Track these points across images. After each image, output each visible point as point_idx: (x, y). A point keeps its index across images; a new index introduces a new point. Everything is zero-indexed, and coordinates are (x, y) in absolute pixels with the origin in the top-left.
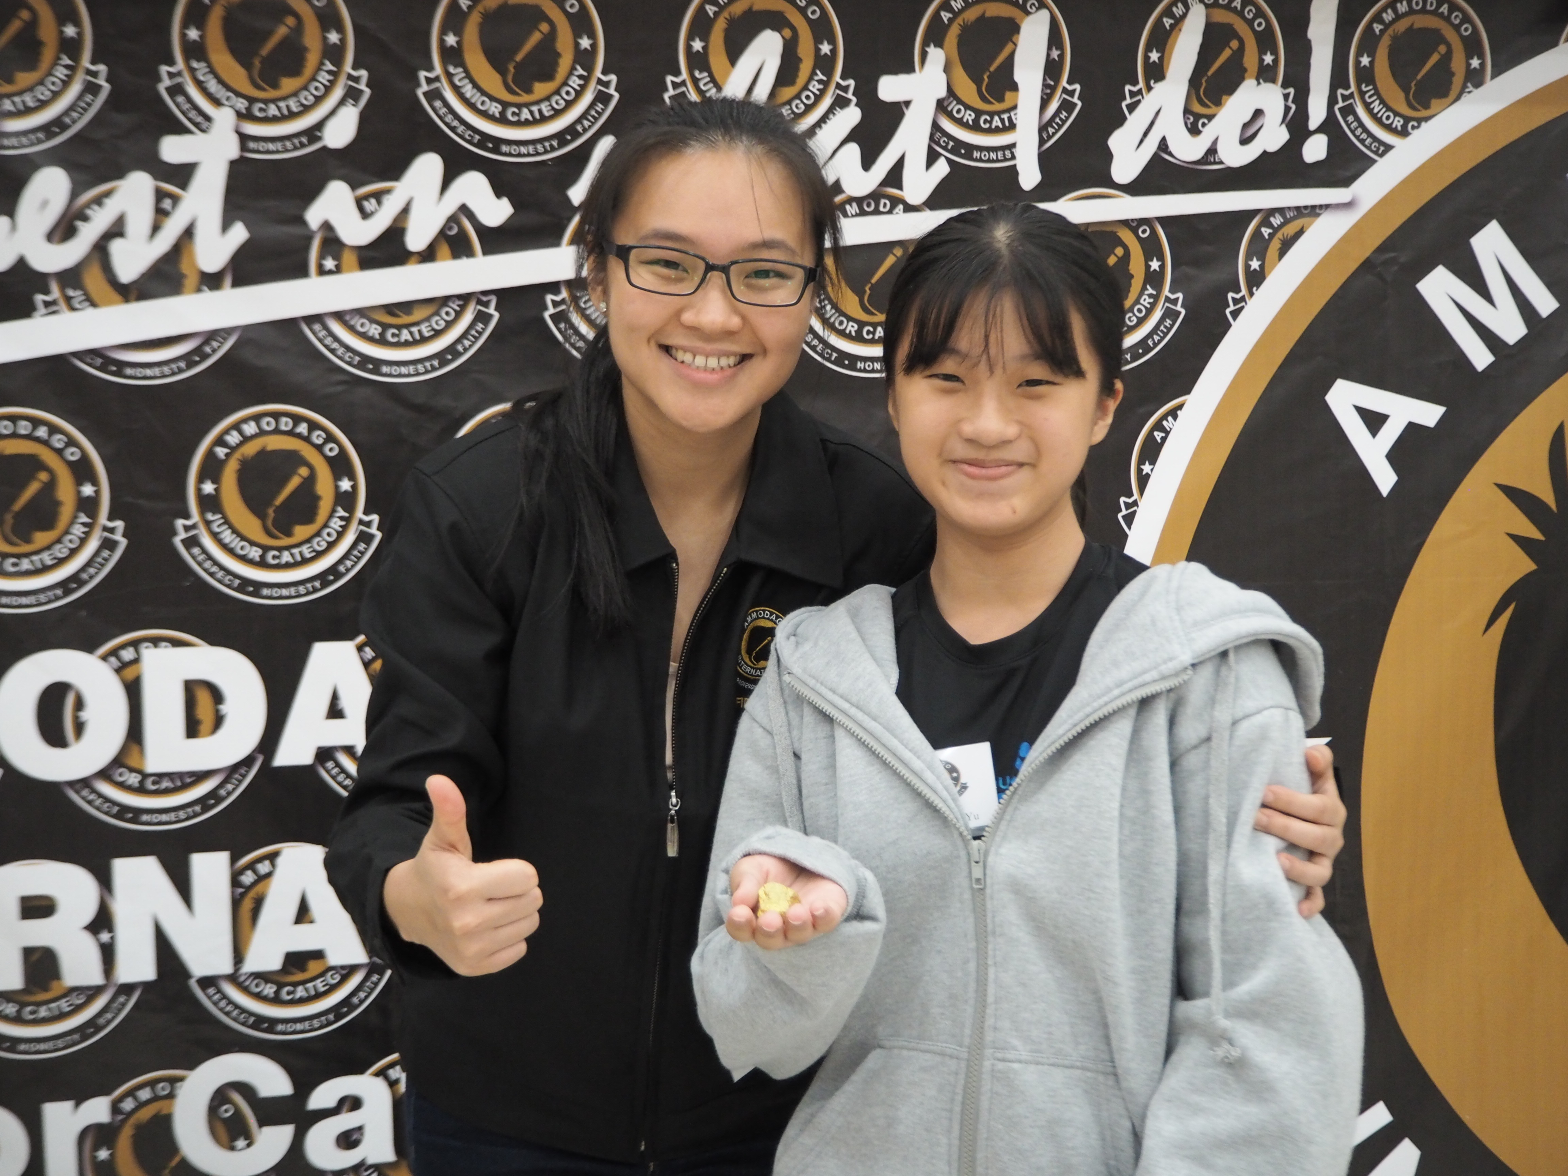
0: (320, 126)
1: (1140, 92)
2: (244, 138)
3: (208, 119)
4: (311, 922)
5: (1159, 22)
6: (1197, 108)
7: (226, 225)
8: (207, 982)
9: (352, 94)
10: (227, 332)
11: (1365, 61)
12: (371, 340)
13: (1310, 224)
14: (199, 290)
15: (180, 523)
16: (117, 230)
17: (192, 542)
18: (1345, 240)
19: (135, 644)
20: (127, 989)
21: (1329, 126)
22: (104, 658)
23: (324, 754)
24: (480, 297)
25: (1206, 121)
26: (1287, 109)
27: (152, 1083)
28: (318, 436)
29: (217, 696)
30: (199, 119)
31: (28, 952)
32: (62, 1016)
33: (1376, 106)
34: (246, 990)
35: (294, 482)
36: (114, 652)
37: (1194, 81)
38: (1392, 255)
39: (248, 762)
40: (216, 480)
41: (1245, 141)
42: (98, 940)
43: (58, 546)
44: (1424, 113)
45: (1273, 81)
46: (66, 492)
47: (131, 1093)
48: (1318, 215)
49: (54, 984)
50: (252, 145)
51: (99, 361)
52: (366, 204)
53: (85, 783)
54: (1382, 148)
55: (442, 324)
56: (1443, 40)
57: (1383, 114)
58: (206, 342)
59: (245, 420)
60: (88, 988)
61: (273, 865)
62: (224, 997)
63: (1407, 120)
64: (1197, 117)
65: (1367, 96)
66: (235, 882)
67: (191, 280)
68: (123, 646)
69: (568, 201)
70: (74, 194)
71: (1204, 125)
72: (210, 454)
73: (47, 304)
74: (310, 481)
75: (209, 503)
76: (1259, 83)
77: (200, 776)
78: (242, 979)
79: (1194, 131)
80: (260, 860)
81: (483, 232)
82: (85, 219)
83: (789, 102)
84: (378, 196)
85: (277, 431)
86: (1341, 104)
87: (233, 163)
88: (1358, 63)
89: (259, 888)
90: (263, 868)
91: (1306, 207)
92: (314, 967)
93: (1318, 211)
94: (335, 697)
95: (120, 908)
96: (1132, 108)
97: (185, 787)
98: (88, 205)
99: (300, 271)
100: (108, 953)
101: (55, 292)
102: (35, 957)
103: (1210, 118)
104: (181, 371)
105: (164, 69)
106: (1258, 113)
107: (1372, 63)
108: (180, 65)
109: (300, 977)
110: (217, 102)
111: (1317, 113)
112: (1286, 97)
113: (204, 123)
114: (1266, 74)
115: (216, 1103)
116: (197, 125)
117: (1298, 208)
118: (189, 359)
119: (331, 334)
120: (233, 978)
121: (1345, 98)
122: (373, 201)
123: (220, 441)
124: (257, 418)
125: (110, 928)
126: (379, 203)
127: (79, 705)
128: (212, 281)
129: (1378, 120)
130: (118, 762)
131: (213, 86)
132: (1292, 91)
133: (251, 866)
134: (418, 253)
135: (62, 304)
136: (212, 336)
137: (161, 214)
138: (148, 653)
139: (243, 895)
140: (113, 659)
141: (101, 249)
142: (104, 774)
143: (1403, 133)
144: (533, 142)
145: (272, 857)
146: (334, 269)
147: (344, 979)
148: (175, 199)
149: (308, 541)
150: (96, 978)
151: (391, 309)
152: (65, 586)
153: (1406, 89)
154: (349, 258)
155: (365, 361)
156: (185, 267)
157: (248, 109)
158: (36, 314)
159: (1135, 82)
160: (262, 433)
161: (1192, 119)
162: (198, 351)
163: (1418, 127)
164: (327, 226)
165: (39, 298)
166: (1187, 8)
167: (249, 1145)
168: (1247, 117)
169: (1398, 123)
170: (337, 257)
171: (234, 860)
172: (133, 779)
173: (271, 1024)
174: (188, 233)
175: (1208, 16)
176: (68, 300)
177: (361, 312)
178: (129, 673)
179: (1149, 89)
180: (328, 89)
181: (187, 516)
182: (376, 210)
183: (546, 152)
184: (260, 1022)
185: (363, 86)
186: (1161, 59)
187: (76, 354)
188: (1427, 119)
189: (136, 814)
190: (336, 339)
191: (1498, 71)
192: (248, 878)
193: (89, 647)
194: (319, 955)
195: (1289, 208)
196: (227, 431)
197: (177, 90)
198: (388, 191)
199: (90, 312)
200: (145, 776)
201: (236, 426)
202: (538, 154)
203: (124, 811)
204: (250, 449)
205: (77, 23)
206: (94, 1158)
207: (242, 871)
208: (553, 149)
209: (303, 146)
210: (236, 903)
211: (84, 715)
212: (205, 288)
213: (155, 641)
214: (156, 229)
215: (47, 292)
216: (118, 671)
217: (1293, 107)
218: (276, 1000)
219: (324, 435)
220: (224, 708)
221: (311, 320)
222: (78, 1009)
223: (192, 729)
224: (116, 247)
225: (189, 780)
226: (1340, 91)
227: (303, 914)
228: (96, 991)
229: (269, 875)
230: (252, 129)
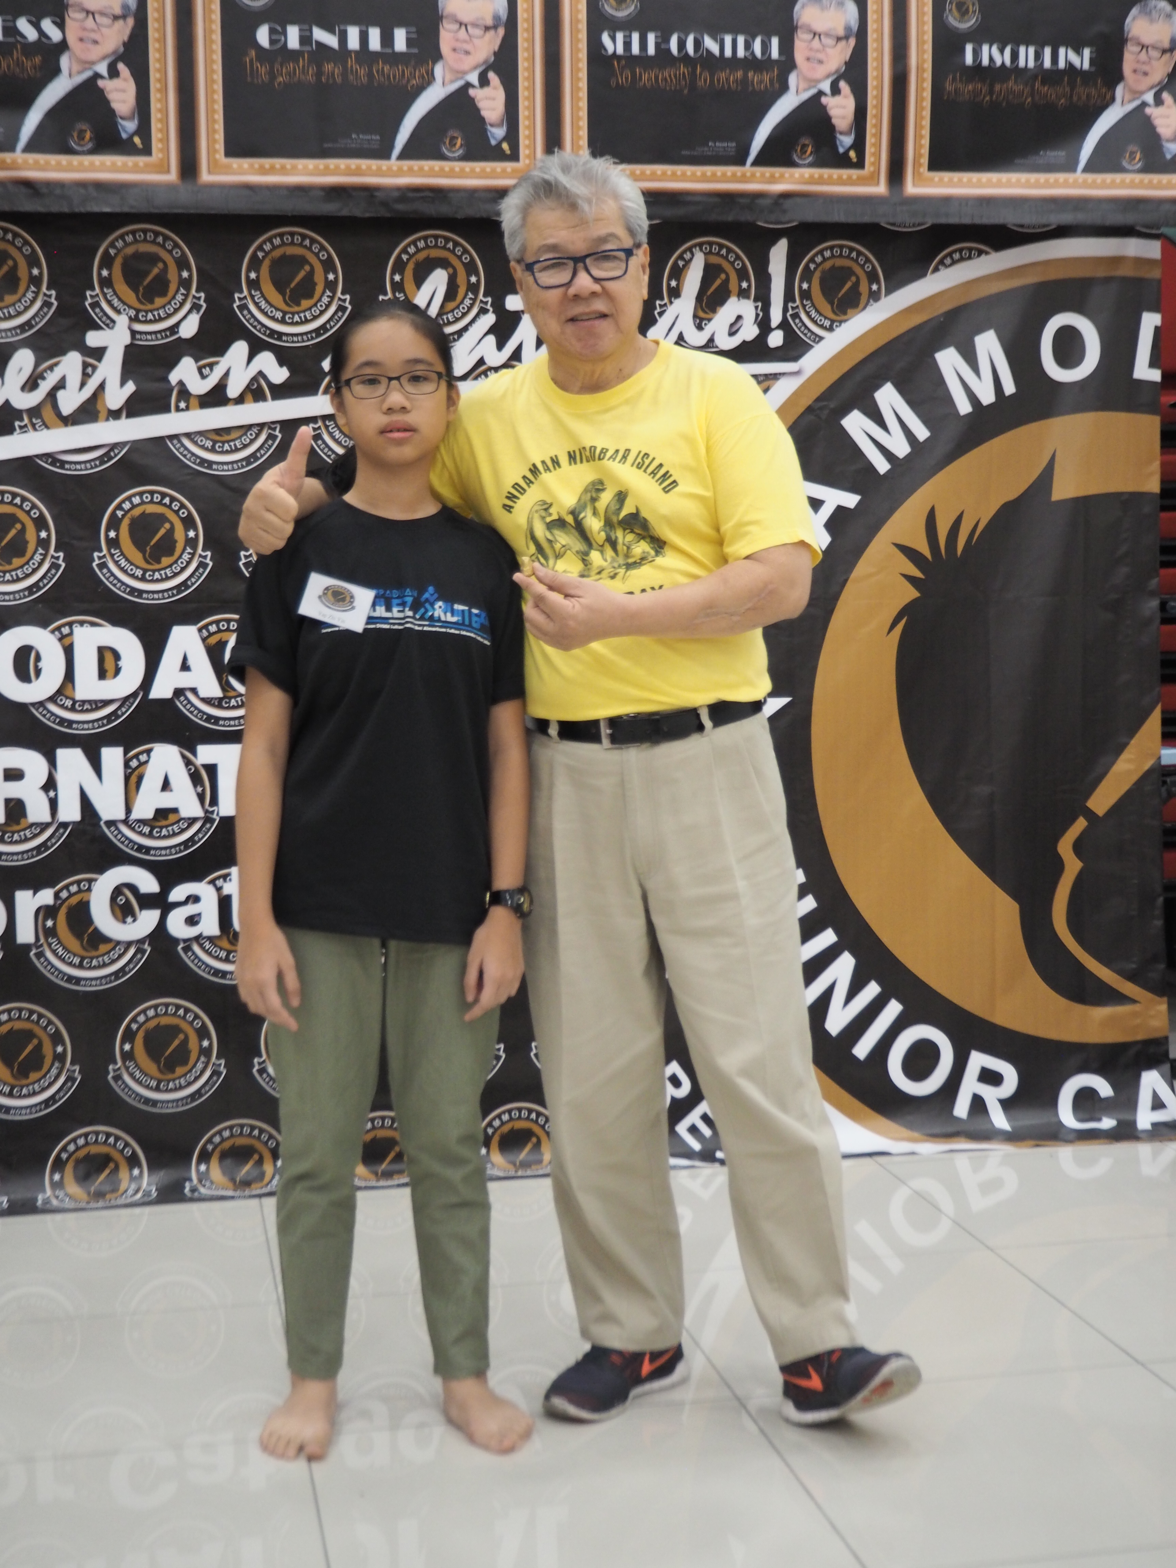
0: (177, 325)
1: (665, 305)
2: (133, 333)
3: (113, 322)
4: (171, 791)
5: (675, 263)
6: (701, 314)
7: (123, 383)
8: (111, 823)
9: (195, 307)
10: (124, 444)
11: (805, 286)
12: (206, 449)
13: (774, 384)
14: (107, 419)
15: (96, 554)
16: (61, 385)
17: (103, 566)
18: (796, 394)
19: (70, 624)
20: (64, 825)
21: (784, 325)
22: (53, 632)
23: (179, 692)
24: (271, 425)
25: (707, 322)
26: (757, 315)
27: (78, 882)
28: (176, 505)
29: (117, 656)
30: (108, 321)
31: (8, 801)
32: (26, 840)
33: (813, 314)
34: (133, 829)
35: (162, 532)
36: (58, 629)
37: (699, 298)
38: (825, 403)
39: (134, 695)
40: (117, 530)
41: (732, 334)
42: (48, 796)
43: (27, 566)
44: (843, 317)
45: (748, 297)
46: (31, 535)
47: (67, 887)
48: (778, 379)
49: (23, 821)
50: (138, 336)
51: (50, 460)
52: (204, 370)
53: (41, 704)
54: (817, 339)
55: (248, 440)
56: (854, 273)
57: (818, 318)
58: (112, 449)
59: (134, 495)
60: (42, 824)
61: (149, 756)
62: (120, 832)
63: (833, 321)
64: (702, 319)
65: (807, 307)
66: (127, 765)
67: (103, 414)
68: (64, 625)
69: (322, 369)
70: (37, 365)
71: (705, 324)
72: (113, 514)
73: (21, 427)
74: (171, 530)
75: (113, 543)
76: (739, 300)
77: (106, 703)
78: (130, 823)
79: (700, 328)
80: (142, 753)
81: (272, 386)
82: (44, 378)
83: (452, 311)
84: (211, 366)
85: (152, 502)
86: (791, 312)
87: (127, 347)
88: (800, 287)
89: (140, 770)
90: (143, 758)
91: (771, 374)
92: (172, 818)
93: (778, 376)
94: (185, 659)
95: (61, 778)
96: (661, 314)
97: (97, 708)
98: (45, 370)
99: (166, 409)
100: (54, 804)
101: (26, 420)
102: (12, 804)
103: (709, 320)
104: (96, 466)
105: (88, 293)
106: (739, 318)
107: (809, 287)
108: (98, 290)
109: (164, 823)
110: (118, 312)
111: (776, 317)
112: (756, 308)
113: (111, 323)
114: (743, 294)
115: (115, 895)
116: (107, 325)
117: (766, 375)
118: (102, 459)
119: (183, 445)
120: (125, 822)
121: (793, 308)
122: (208, 369)
123: (119, 507)
124: (141, 494)
125: (55, 789)
126: (211, 370)
127: (38, 658)
128: (115, 415)
129: (815, 322)
130: (59, 692)
131: (116, 302)
132: (760, 304)
133: (136, 756)
134: (234, 399)
135: (30, 427)
136: (114, 446)
137: (86, 376)
138: (78, 630)
139: (131, 774)
140: (57, 633)
141: (52, 395)
142: (52, 699)
143: (830, 329)
144: (302, 334)
145: (149, 752)
146: (184, 408)
147: (190, 826)
148: (94, 368)
149: (170, 566)
150: (47, 818)
151: (219, 431)
152: (30, 589)
153: (831, 303)
154: (194, 402)
155: (203, 462)
156: (99, 407)
157: (137, 316)
158: (15, 433)
159: (662, 299)
160: (143, 503)
161: (698, 321)
162: (107, 454)
163: (840, 325)
164: (181, 383)
165: (17, 424)
166: (693, 255)
167: (134, 921)
168: (733, 320)
169: (827, 323)
170: (187, 401)
171: (126, 753)
172: (69, 703)
173: (147, 850)
174: (102, 386)
175: (706, 260)
176: (34, 426)
177: (201, 433)
178: (67, 641)
179: (671, 303)
180: (182, 304)
181: (100, 550)
182: (209, 375)
183: (308, 340)
184: (141, 848)
185: (202, 302)
186: (678, 285)
187: (37, 456)
188: (845, 321)
189: (70, 723)
190: (186, 449)
191: (889, 291)
192: (134, 763)
193: (44, 624)
194: (175, 811)
195: (760, 375)
196: (123, 501)
197: (95, 305)
198: (217, 363)
199: (45, 431)
200: (75, 702)
201: (129, 499)
202: (303, 341)
203: (63, 721)
204: (137, 512)
205: (39, 267)
206: (44, 925)
207: (131, 759)
208: (312, 338)
209: (167, 337)
210: (127, 779)
211: (40, 665)
212: (111, 419)
213: (82, 623)
214: (83, 384)
215: (22, 420)
216: (60, 640)
217: (761, 314)
218: (150, 836)
219: (179, 505)
220: (120, 663)
221: (172, 437)
222: (35, 836)
223: (102, 674)
224: (60, 394)
225: (100, 705)
226: (790, 305)
227: (166, 785)
228: (47, 826)
229: (147, 762)
230: (138, 327)
